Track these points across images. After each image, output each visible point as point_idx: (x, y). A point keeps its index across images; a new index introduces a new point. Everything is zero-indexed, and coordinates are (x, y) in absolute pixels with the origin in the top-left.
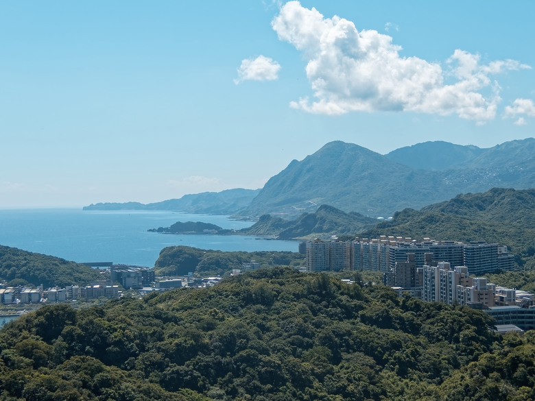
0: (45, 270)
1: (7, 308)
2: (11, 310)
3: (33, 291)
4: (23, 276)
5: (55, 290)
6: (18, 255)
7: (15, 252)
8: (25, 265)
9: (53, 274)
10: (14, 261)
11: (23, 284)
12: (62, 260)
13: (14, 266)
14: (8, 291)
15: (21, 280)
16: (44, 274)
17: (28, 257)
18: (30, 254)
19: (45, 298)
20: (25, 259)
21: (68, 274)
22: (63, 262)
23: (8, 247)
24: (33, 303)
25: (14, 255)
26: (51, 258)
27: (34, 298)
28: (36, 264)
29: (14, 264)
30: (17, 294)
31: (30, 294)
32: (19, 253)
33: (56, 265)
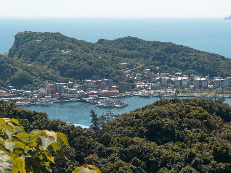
0: (210, 64)
1: (185, 91)
2: (188, 92)
3: (203, 79)
4: (194, 68)
5: (219, 80)
6: (190, 52)
7: (188, 50)
8: (195, 60)
9: (216, 67)
10: (187, 56)
11: (194, 74)
12: (222, 57)
13: (188, 60)
14: (184, 78)
15: (193, 71)
16: (210, 67)
17: (197, 54)
18: (199, 52)
19: (210, 85)
20: (196, 55)
21: (227, 68)
23: (182, 46)
24: (203, 88)
25: (187, 52)
26: (214, 55)
27: (204, 85)
28: (204, 59)
29: (187, 58)
30: (192, 81)
31: (200, 81)
32: (191, 51)
33: (218, 60)
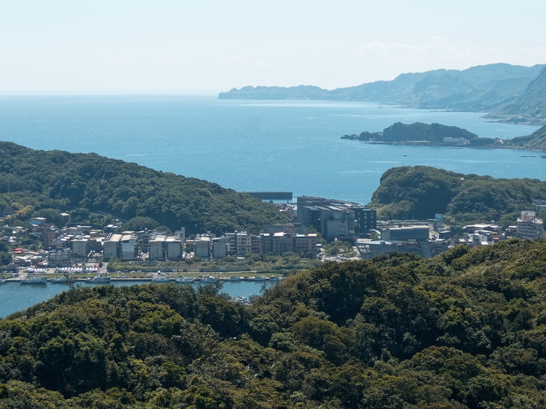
0: (188, 203)
1: (128, 266)
2: (136, 270)
3: (170, 239)
4: (149, 213)
5: (207, 239)
6: (138, 176)
7: (134, 170)
8: (152, 194)
9: (201, 211)
10: (133, 186)
11: (150, 227)
12: (215, 185)
13: (134, 194)
14: (127, 238)
15: (148, 220)
16: (186, 210)
17: (155, 179)
18: (160, 175)
19: (188, 251)
20: (153, 183)
21: (226, 211)
22: (217, 189)
23: (121, 162)
24: (171, 259)
25: (132, 175)
26: (195, 182)
27: (173, 252)
28: (172, 192)
29: (133, 190)
30: (144, 244)
31: (165, 244)
32: (140, 172)
33: (206, 195)
